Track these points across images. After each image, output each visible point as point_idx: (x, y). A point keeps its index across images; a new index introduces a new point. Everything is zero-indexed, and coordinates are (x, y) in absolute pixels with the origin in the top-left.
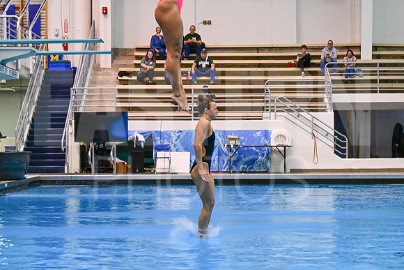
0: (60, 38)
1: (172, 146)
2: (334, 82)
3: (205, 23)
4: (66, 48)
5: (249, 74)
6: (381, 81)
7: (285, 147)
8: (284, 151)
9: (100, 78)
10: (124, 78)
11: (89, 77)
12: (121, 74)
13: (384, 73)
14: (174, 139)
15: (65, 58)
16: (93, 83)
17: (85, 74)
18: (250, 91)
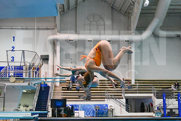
0: (44, 77)
4: (46, 80)
6: (138, 90)
7: (112, 109)
8: (112, 111)
9: (56, 89)
10: (64, 89)
15: (46, 83)
16: (54, 90)
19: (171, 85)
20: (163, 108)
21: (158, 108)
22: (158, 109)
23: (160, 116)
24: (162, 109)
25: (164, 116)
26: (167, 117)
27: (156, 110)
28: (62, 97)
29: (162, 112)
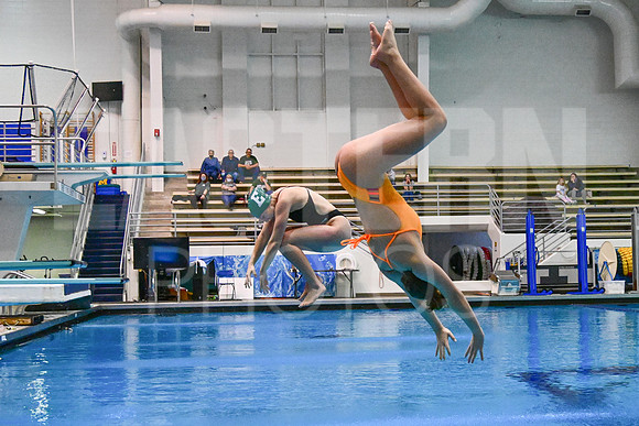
0: (108, 161)
1: (235, 272)
3: (258, 146)
4: (114, 172)
7: (352, 271)
9: (153, 202)
10: (179, 202)
11: (142, 201)
12: (176, 198)
13: (443, 195)
14: (237, 264)
15: (114, 182)
19: (554, 186)
20: (525, 264)
21: (507, 264)
22: (509, 266)
23: (514, 292)
24: (522, 267)
25: (529, 293)
26: (538, 293)
27: (501, 273)
28: (173, 230)
29: (524, 278)
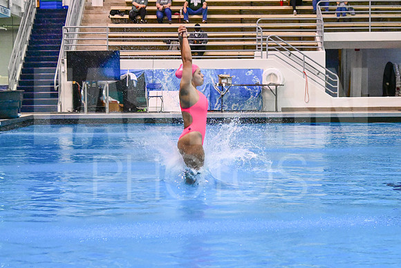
1: (164, 85)
2: (325, 20)
5: (240, 12)
6: (373, 20)
7: (276, 86)
8: (276, 90)
9: (92, 16)
11: (81, 15)
12: (113, 12)
13: (376, 11)
14: (166, 78)
16: (84, 21)
17: (77, 13)
18: (242, 29)
28: (109, 43)
